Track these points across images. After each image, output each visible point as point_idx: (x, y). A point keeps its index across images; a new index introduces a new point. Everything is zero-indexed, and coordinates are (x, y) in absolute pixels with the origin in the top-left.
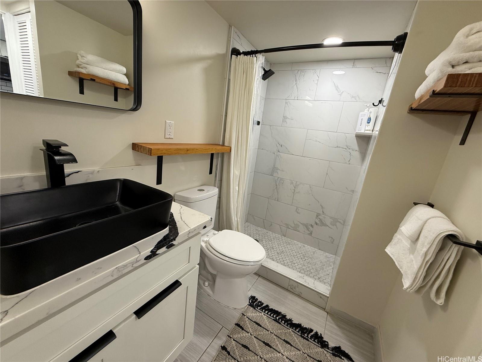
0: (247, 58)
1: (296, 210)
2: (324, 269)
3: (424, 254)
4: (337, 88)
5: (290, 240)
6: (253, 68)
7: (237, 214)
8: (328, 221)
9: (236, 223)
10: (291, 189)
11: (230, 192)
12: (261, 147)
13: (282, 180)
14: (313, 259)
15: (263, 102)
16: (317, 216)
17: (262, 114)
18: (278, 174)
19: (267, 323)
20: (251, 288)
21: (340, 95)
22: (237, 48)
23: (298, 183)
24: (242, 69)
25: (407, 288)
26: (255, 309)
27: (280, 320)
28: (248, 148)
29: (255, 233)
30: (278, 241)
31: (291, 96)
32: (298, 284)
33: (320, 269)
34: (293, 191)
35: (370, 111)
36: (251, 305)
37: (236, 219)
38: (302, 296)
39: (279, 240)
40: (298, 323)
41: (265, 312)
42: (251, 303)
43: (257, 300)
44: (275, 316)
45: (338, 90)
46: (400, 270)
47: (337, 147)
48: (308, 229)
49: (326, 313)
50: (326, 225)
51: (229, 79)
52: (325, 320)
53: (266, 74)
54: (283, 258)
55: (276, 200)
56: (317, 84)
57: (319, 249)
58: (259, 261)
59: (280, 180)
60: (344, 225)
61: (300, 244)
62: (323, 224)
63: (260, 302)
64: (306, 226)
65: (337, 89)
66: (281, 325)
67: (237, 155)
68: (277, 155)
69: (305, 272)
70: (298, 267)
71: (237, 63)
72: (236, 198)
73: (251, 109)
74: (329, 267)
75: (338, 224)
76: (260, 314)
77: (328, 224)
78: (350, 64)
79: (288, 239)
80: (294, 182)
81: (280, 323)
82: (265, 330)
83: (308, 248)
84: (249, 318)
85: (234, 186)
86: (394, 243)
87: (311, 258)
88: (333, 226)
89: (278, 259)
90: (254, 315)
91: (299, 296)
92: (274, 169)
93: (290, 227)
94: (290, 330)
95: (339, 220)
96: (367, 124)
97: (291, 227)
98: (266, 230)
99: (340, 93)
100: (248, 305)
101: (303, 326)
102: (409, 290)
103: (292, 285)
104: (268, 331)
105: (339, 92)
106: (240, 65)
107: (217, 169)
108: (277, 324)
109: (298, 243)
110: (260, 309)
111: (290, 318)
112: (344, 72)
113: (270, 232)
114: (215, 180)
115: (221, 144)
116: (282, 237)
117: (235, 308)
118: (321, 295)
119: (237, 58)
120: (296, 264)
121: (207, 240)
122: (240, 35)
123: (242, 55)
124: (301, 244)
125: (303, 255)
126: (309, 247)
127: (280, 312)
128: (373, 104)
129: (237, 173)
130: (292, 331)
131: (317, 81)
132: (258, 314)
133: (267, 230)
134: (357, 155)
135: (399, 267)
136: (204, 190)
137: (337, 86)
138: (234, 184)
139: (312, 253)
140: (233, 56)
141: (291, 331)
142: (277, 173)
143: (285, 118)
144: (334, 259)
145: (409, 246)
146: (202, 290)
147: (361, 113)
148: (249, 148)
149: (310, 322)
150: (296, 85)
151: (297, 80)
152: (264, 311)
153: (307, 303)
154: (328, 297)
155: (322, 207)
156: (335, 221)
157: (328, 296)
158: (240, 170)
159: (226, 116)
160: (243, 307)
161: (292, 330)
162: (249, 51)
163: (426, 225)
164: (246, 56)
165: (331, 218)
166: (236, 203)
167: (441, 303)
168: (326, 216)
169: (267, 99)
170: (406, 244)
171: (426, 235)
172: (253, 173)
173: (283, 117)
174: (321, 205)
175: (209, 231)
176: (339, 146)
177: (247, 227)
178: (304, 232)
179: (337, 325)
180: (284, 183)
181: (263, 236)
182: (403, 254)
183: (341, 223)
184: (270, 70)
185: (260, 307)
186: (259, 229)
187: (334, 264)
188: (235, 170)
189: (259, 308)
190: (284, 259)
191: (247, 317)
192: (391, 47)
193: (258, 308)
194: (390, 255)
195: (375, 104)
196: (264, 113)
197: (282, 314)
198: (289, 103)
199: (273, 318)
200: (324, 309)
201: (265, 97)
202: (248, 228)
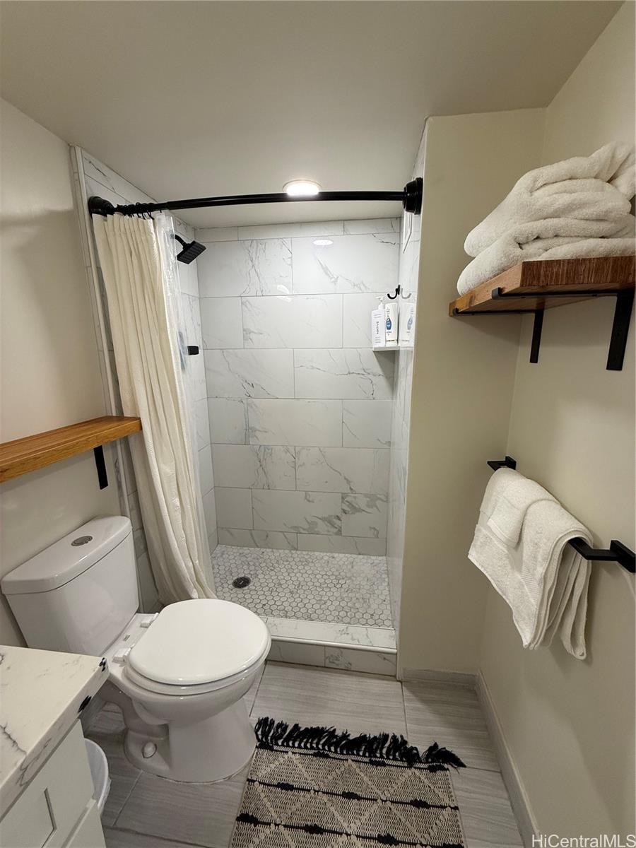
0: (130, 221)
1: (306, 496)
2: (376, 592)
3: (543, 580)
4: (326, 270)
5: (307, 554)
6: (149, 242)
7: (190, 554)
8: (362, 502)
9: (193, 572)
10: (288, 462)
11: (161, 516)
12: (212, 394)
13: (269, 450)
14: (354, 579)
15: (196, 305)
16: (343, 498)
17: (199, 328)
18: (258, 439)
19: (303, 770)
20: (254, 702)
21: (335, 282)
22: (103, 198)
23: (297, 449)
24: (126, 248)
25: (530, 644)
26: (272, 750)
27: (326, 748)
28: (181, 412)
29: (240, 562)
30: (285, 563)
31: (248, 290)
32: (342, 650)
33: (369, 595)
34: (293, 464)
35: (386, 309)
36: (263, 745)
37: (191, 563)
38: (352, 669)
39: (287, 561)
40: (358, 736)
41: (293, 746)
42: (262, 738)
43: (274, 722)
44: (314, 745)
45: (328, 275)
46: (504, 597)
47: (349, 373)
48: (333, 526)
49: (399, 683)
50: (360, 510)
51: (97, 267)
52: (401, 700)
53: (188, 251)
54: (302, 600)
55: (266, 487)
56: (291, 265)
57: (360, 554)
58: (256, 662)
59: (265, 451)
60: (387, 501)
61: (326, 556)
62: (356, 509)
63: (280, 725)
64: (328, 520)
65: (326, 274)
66: (331, 758)
67: (160, 431)
68: (248, 404)
69: (347, 612)
70: (332, 608)
71: (110, 234)
72: (181, 522)
73: (169, 330)
74: (382, 585)
75: (378, 503)
76: (286, 756)
77: (363, 506)
78: (337, 230)
79: (304, 552)
80: (292, 449)
81: (327, 757)
82: (302, 793)
83: (341, 558)
84: (264, 784)
85: (168, 498)
86: (479, 543)
87: (350, 578)
88: (372, 507)
89: (294, 604)
90: (272, 766)
91: (348, 671)
92: (249, 432)
93: (302, 531)
94: (350, 761)
95: (379, 496)
96: (387, 331)
97: (304, 529)
98: (258, 549)
99: (333, 280)
100: (257, 747)
101: (370, 737)
102: (532, 646)
103: (332, 656)
104: (309, 791)
105: (331, 279)
106: (118, 239)
107: (118, 471)
108: (322, 761)
109: (322, 554)
110: (283, 745)
111: (343, 733)
112: (330, 242)
113: (268, 550)
114: (121, 495)
115: (114, 414)
116: (292, 554)
117: (229, 777)
118: (384, 655)
119: (106, 221)
120: (329, 603)
121: (124, 656)
122: (105, 170)
123: (116, 215)
124: (328, 554)
125: (336, 576)
126: (341, 555)
127: (323, 728)
128: (388, 295)
129: (169, 470)
130: (353, 760)
131: (289, 260)
132: (281, 760)
133: (261, 548)
134: (381, 382)
135: (500, 593)
136: (90, 538)
137: (326, 267)
138: (167, 494)
139: (350, 567)
140: (93, 215)
141: (353, 763)
142: (257, 437)
143: (246, 332)
144: (385, 565)
145: (506, 552)
146: (142, 771)
147: (374, 313)
148: (184, 412)
149: (378, 720)
150: (253, 270)
151: (254, 259)
152: (291, 744)
153: (365, 680)
154: (396, 654)
155: (348, 482)
156: (372, 499)
157: (395, 651)
158: (174, 462)
159: (111, 350)
160: (247, 761)
161: (353, 757)
162: (133, 205)
163: (527, 517)
164: (127, 217)
165: (366, 496)
166: (183, 532)
167: (583, 655)
168: (356, 495)
169: (204, 300)
170: (501, 547)
171: (536, 541)
172: (210, 448)
173: (244, 330)
174: (345, 479)
175: (128, 624)
176: (351, 372)
177: (222, 556)
178: (328, 531)
179: (424, 701)
180: (273, 455)
181: (257, 564)
182: (500, 566)
183: (382, 500)
184: (194, 242)
185: (282, 740)
186: (246, 550)
187: (388, 575)
188: (162, 466)
189: (280, 742)
190: (305, 601)
191: (260, 783)
192: (400, 203)
193: (277, 744)
194: (480, 568)
195: (391, 296)
196: (202, 326)
197: (327, 731)
198: (249, 303)
199: (312, 752)
200: (393, 677)
201: (198, 295)
202: (224, 556)
